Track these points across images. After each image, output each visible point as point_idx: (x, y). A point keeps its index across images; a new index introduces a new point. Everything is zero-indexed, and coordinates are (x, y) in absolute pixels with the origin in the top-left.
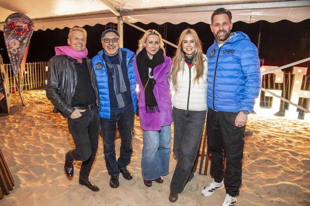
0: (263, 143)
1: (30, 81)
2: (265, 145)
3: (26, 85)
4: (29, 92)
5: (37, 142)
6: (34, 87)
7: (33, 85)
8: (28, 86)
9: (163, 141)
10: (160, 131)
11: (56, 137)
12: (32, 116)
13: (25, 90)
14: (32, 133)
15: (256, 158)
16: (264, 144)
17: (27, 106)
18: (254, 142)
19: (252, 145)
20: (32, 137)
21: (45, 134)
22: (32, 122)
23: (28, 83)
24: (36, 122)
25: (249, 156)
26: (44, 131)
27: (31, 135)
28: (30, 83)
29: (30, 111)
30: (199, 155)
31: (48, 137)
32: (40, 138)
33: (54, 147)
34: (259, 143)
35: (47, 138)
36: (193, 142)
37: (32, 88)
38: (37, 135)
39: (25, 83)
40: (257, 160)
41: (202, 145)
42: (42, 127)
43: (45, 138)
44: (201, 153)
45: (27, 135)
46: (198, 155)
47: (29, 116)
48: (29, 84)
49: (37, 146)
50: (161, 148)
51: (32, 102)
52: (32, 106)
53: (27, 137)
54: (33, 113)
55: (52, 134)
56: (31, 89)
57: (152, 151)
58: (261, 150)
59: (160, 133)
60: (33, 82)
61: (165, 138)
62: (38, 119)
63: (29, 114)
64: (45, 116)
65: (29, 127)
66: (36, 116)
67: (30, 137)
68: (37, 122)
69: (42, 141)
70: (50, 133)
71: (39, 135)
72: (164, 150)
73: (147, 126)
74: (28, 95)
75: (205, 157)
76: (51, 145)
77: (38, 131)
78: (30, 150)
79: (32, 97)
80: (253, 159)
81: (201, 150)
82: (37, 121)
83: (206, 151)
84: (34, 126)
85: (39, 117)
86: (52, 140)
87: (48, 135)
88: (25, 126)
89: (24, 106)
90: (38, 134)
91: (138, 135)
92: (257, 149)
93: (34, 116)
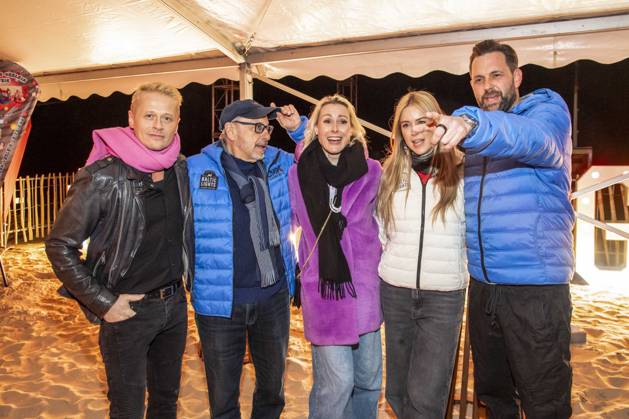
0: (617, 362)
1: (26, 222)
2: (621, 369)
3: (17, 231)
4: (23, 248)
5: (35, 382)
6: (37, 235)
7: (34, 231)
8: (21, 234)
9: (364, 373)
10: (355, 347)
11: (84, 367)
12: (25, 312)
13: (13, 243)
14: (23, 358)
15: (605, 405)
16: (619, 366)
17: (15, 285)
18: (593, 360)
19: (587, 367)
20: (20, 368)
21: (56, 359)
22: (24, 328)
23: (20, 227)
24: (36, 328)
25: (583, 400)
26: (54, 350)
27: (18, 363)
28: (26, 226)
29: (21, 299)
30: (455, 402)
31: (65, 366)
32: (43, 370)
33: (78, 394)
34: (604, 361)
35: (62, 369)
36: (435, 371)
37: (31, 238)
38: (34, 364)
39: (13, 227)
40: (608, 410)
41: (460, 374)
42: (50, 341)
43: (55, 369)
44: (458, 396)
45: (8, 364)
46: (452, 402)
47: (19, 313)
48: (24, 230)
49: (32, 394)
50: (358, 390)
51: (29, 274)
52: (29, 285)
53: (8, 369)
54: (29, 302)
55: (75, 359)
56: (29, 242)
57: (337, 398)
58: (613, 381)
59: (356, 351)
60: (33, 224)
61: (368, 363)
62: (42, 318)
63: (18, 306)
64: (60, 310)
65: (16, 342)
66: (37, 310)
67: (14, 368)
68: (39, 329)
69: (48, 378)
70: (69, 354)
71: (40, 362)
72: (365, 395)
73: (323, 332)
74: (19, 258)
75: (470, 408)
76: (71, 387)
77: (38, 352)
78: (13, 406)
79: (29, 262)
80: (596, 408)
81: (458, 386)
82: (40, 323)
83: (470, 390)
84: (29, 338)
85: (44, 313)
86: (74, 376)
87: (65, 362)
88: (6, 338)
89: (6, 286)
90: (37, 359)
91: (297, 353)
92: (604, 379)
93: (32, 311)
